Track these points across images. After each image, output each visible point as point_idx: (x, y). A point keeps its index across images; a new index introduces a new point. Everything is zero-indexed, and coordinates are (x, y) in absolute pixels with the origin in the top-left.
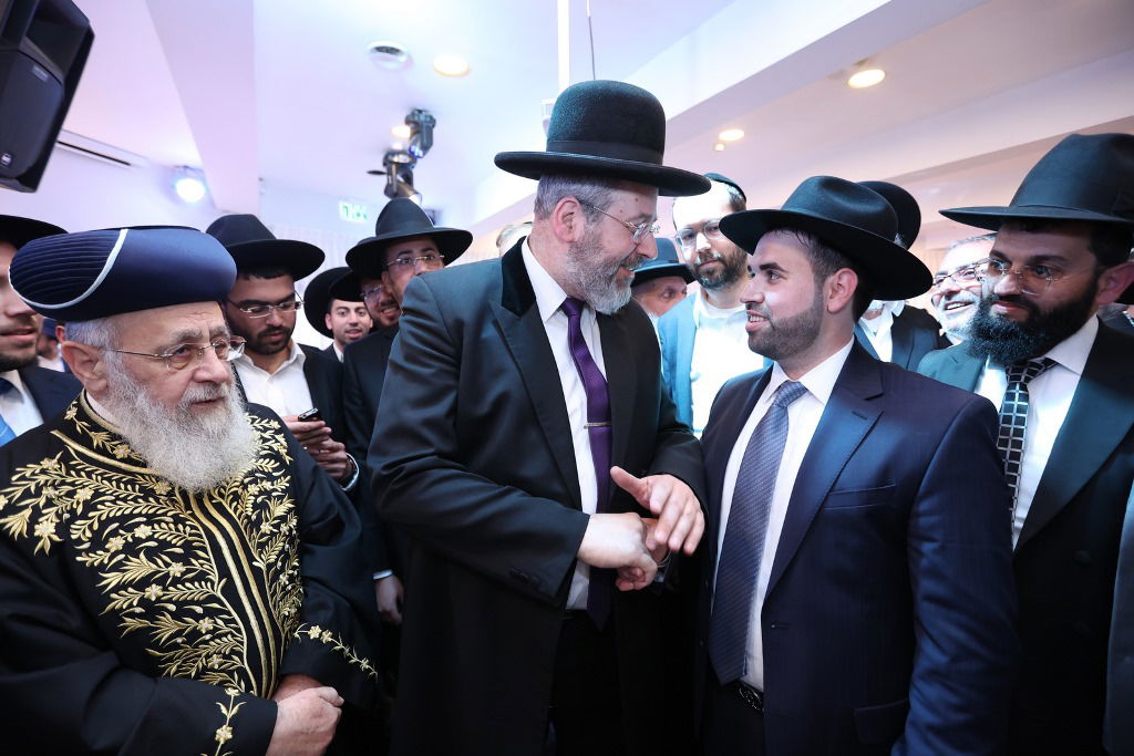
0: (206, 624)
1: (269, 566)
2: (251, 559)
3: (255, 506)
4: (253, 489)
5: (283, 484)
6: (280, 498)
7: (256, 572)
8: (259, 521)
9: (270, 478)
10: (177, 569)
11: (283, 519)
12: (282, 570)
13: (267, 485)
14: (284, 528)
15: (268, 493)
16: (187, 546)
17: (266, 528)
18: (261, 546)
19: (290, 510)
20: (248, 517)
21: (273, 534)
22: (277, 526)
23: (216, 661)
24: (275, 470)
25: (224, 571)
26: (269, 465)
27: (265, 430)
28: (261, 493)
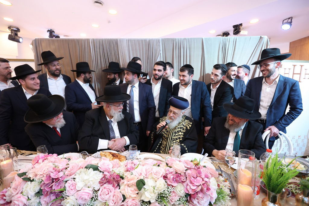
0: (165, 139)
1: (174, 139)
2: (172, 136)
3: (177, 131)
4: (179, 129)
5: (184, 131)
6: (182, 133)
7: (172, 138)
8: (177, 133)
9: (183, 130)
10: (166, 132)
11: (180, 135)
12: (175, 140)
13: (182, 130)
14: (179, 136)
15: (181, 131)
16: (168, 131)
17: (177, 134)
18: (174, 136)
19: (182, 135)
20: (175, 132)
21: (177, 136)
22: (178, 135)
23: (164, 144)
24: (185, 129)
25: (169, 136)
26: (185, 128)
27: (189, 123)
28: (180, 130)
